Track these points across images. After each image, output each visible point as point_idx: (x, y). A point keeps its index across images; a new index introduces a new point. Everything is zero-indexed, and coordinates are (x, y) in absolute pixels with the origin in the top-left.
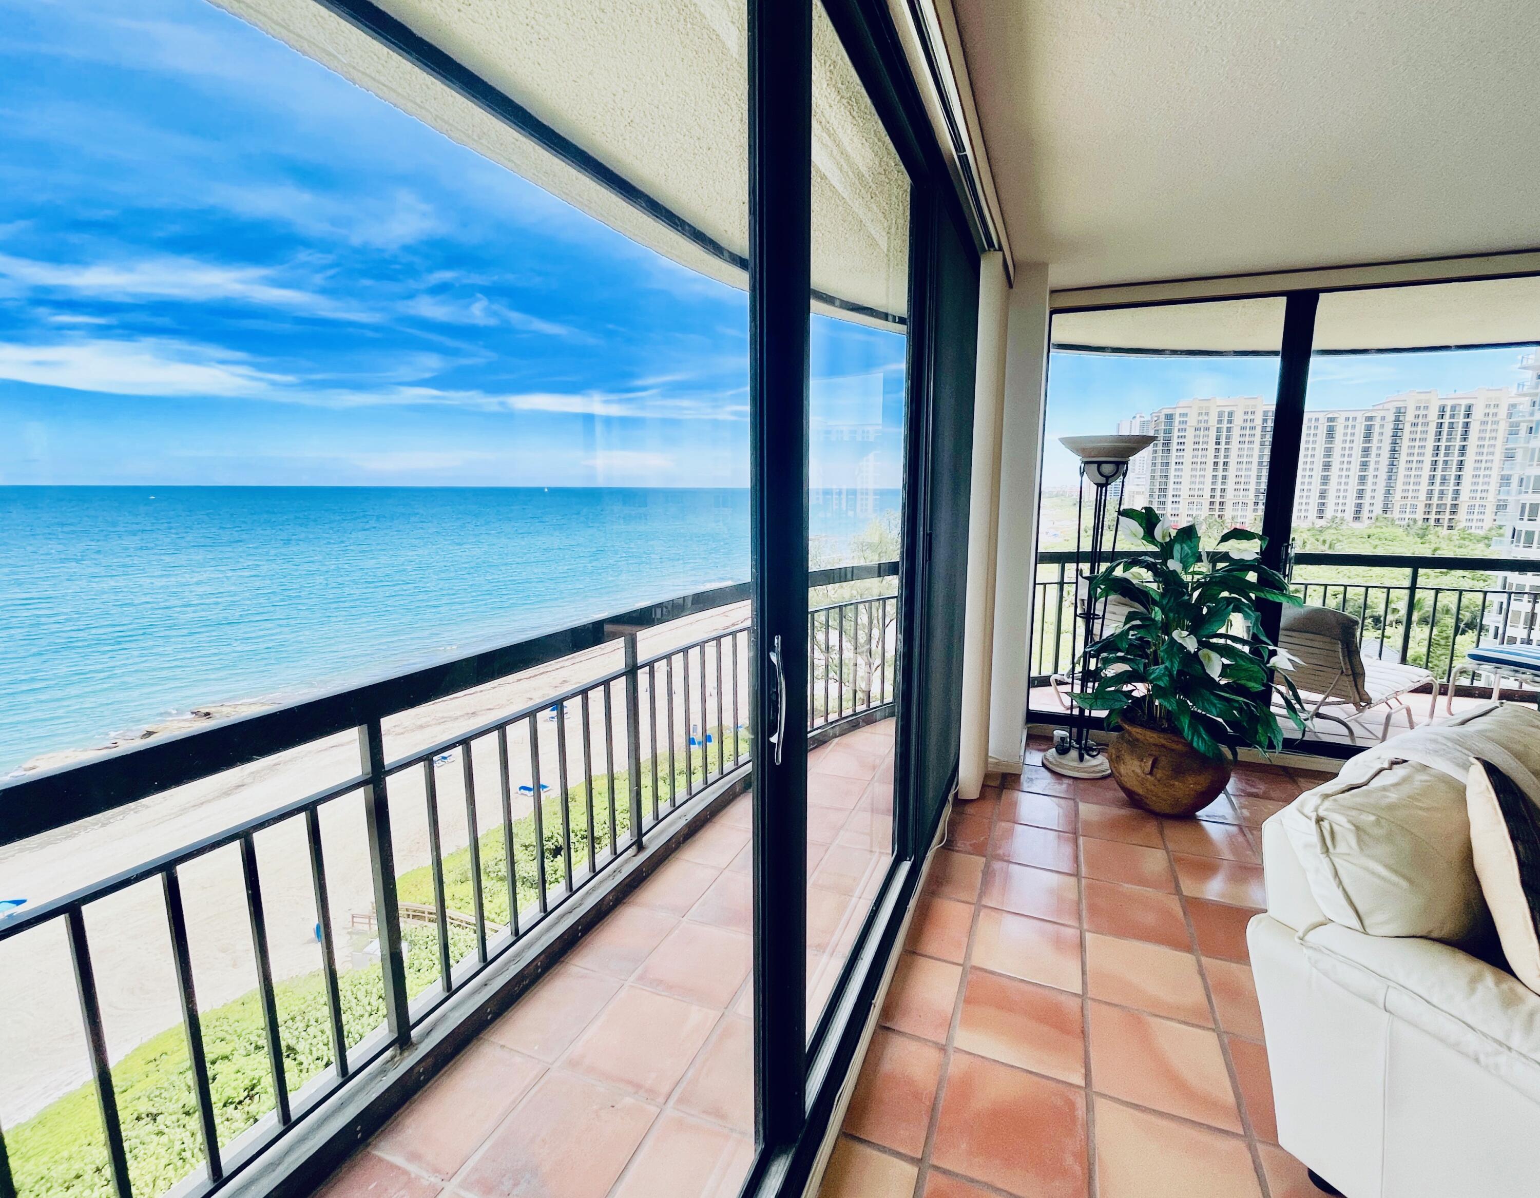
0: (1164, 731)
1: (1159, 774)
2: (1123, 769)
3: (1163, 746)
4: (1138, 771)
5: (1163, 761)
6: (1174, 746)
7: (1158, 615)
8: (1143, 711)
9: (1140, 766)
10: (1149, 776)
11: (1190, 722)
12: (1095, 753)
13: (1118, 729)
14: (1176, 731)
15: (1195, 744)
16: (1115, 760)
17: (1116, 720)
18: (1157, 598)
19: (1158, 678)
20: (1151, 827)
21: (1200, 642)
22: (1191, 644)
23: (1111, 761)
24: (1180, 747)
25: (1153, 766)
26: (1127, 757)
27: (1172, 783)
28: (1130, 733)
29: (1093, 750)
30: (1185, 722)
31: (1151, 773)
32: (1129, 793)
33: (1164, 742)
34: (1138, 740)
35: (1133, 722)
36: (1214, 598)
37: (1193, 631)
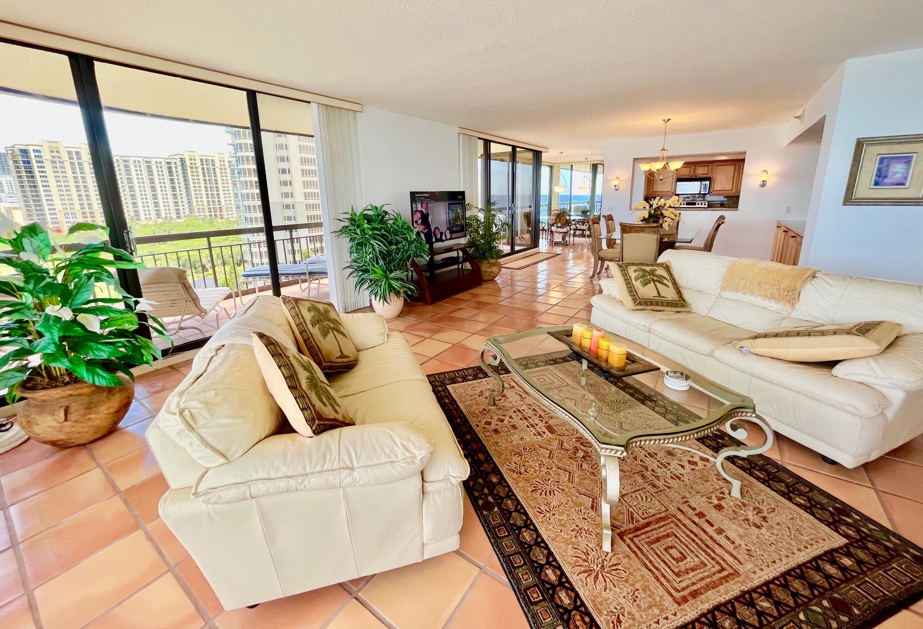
0: (66, 384)
1: (73, 416)
2: (37, 429)
3: (70, 395)
4: (54, 424)
5: (74, 407)
6: (80, 391)
7: (27, 299)
8: (42, 376)
9: (54, 420)
10: (66, 423)
11: (87, 370)
12: (8, 426)
13: (22, 399)
14: (76, 380)
15: (97, 383)
16: (28, 424)
17: (18, 394)
18: (22, 284)
19: (45, 348)
20: (83, 456)
21: (74, 311)
22: (67, 314)
23: (23, 428)
24: (86, 390)
25: (66, 414)
26: (39, 419)
27: (88, 417)
28: (34, 399)
29: (5, 425)
30: (82, 372)
31: (66, 420)
32: (54, 443)
33: (70, 392)
34: (44, 401)
35: (34, 388)
36: (77, 275)
37: (64, 303)
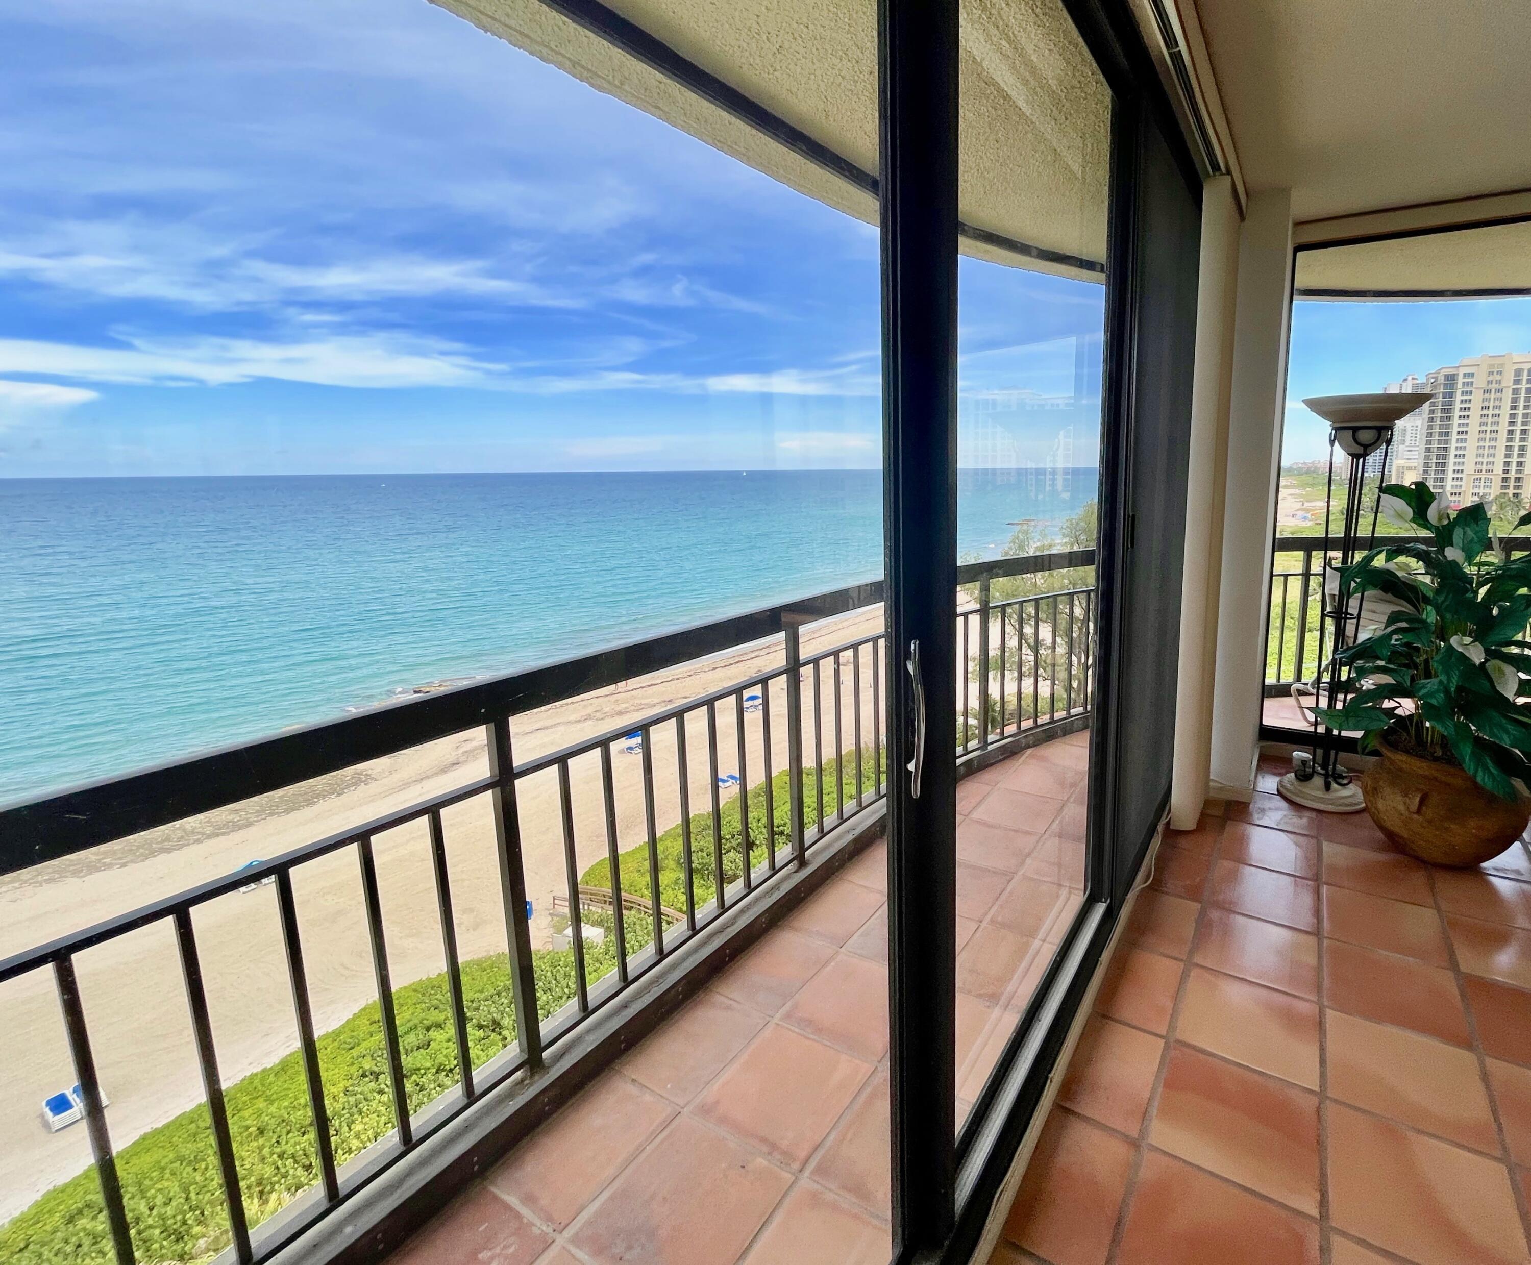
0: (1436, 759)
1: (1429, 812)
2: (1381, 805)
3: (1436, 779)
4: (1402, 808)
5: (1434, 799)
6: (1449, 779)
7: (1430, 615)
8: (1409, 734)
9: (1405, 803)
10: (1415, 816)
11: (1473, 753)
12: (1345, 781)
13: (1375, 753)
14: (1450, 760)
15: (1479, 779)
16: (1371, 792)
17: (1373, 743)
18: (1430, 594)
19: (1431, 694)
20: (1419, 878)
21: (1488, 651)
22: (1477, 655)
23: (1365, 792)
24: (1458, 782)
25: (1422, 802)
26: (1387, 790)
27: (1446, 825)
28: (1392, 762)
29: (1343, 778)
30: (1466, 751)
31: (1419, 811)
32: (1390, 835)
33: (1436, 774)
34: (1401, 770)
35: (1395, 746)
36: (1509, 596)
37: (1479, 637)
